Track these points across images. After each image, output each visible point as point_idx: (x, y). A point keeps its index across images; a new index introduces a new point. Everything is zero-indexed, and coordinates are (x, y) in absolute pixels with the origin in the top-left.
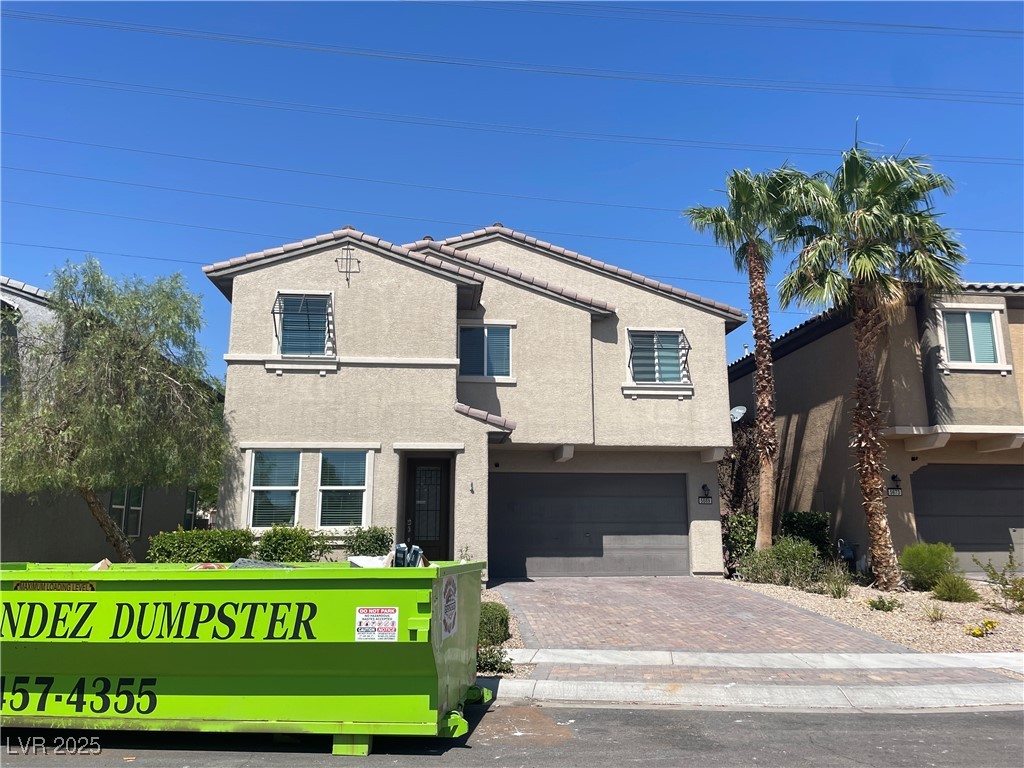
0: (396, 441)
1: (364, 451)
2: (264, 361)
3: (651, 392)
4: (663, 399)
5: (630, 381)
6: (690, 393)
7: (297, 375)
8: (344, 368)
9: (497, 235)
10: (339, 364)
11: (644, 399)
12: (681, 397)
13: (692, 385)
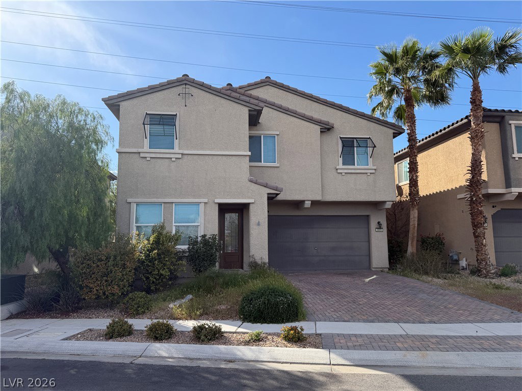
0: (216, 198)
1: (198, 204)
2: (139, 153)
3: (353, 171)
4: (359, 175)
5: (341, 166)
6: (373, 171)
7: (158, 160)
8: (185, 157)
9: (268, 83)
10: (182, 154)
11: (349, 175)
12: (369, 174)
13: (375, 168)
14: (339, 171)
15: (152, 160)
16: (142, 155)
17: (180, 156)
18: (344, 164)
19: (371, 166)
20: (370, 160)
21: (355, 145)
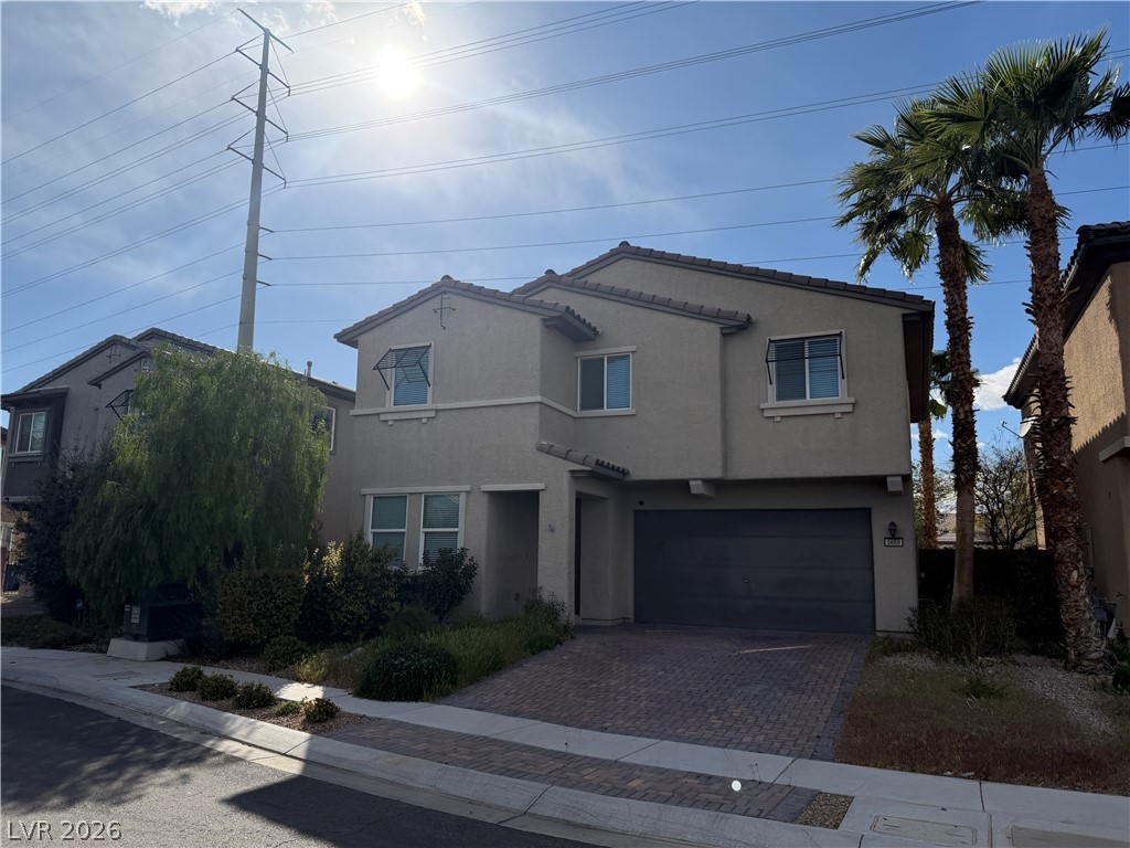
0: (484, 483)
1: (457, 494)
2: (379, 414)
3: (799, 412)
4: (814, 419)
5: (772, 401)
6: (849, 409)
7: (404, 424)
8: (441, 414)
9: (623, 255)
10: (437, 411)
11: (791, 421)
12: (840, 416)
13: (852, 400)
14: (767, 414)
15: (397, 424)
16: (382, 417)
17: (433, 414)
18: (780, 397)
19: (843, 396)
20: (842, 384)
21: (807, 355)
